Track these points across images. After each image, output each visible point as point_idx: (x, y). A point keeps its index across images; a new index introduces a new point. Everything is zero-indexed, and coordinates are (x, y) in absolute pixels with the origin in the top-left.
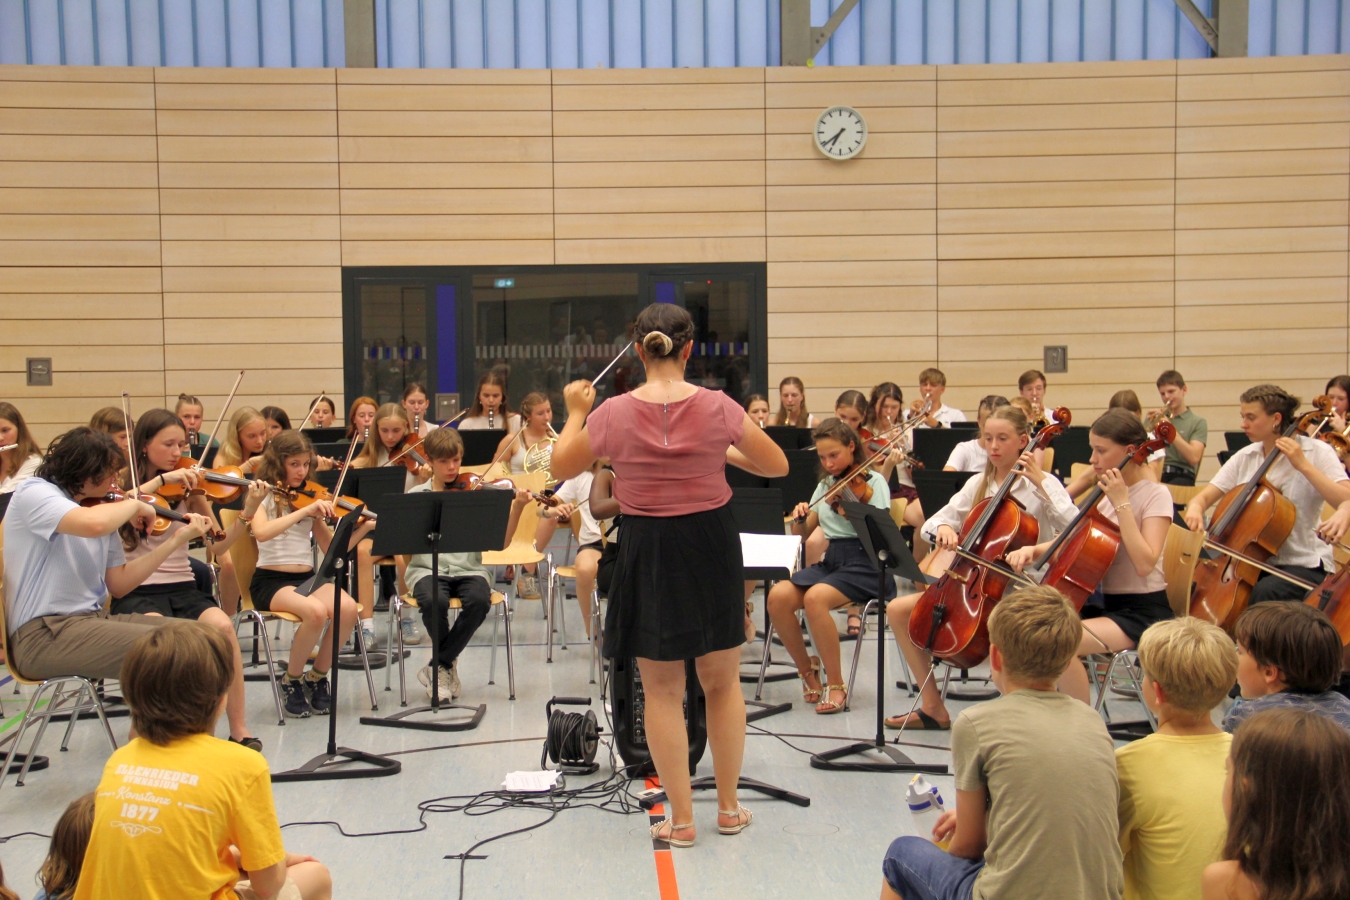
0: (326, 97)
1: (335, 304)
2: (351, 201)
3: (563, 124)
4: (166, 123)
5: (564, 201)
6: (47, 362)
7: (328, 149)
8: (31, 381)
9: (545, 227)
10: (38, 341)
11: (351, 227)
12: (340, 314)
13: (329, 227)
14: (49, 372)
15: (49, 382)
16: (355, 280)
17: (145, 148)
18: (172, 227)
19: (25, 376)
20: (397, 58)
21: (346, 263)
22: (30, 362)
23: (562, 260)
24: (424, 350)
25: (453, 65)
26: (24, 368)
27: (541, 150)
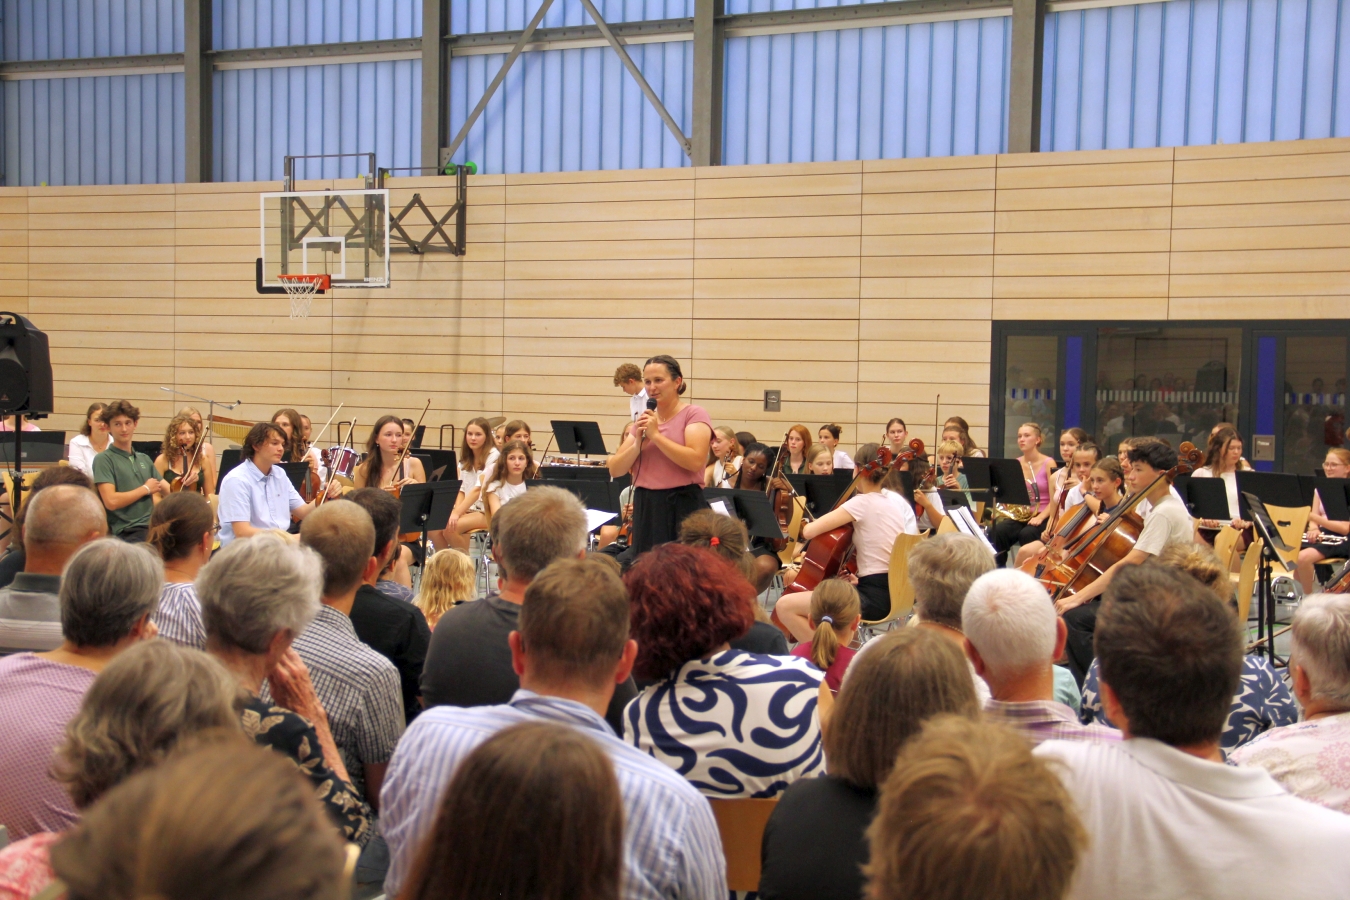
0: (986, 179)
1: (984, 352)
2: (1003, 265)
3: (1182, 195)
4: (869, 205)
5: (1179, 263)
6: (778, 393)
7: (986, 222)
8: (766, 407)
9: (1161, 287)
10: (773, 376)
11: (1003, 287)
12: (989, 360)
13: (984, 288)
14: (779, 401)
15: (778, 410)
16: (1003, 332)
17: (852, 225)
18: (869, 287)
19: (763, 403)
20: (1058, 144)
21: (996, 318)
22: (767, 394)
23: (1174, 316)
24: (1054, 392)
25: (1104, 146)
26: (763, 398)
27: (1161, 218)
